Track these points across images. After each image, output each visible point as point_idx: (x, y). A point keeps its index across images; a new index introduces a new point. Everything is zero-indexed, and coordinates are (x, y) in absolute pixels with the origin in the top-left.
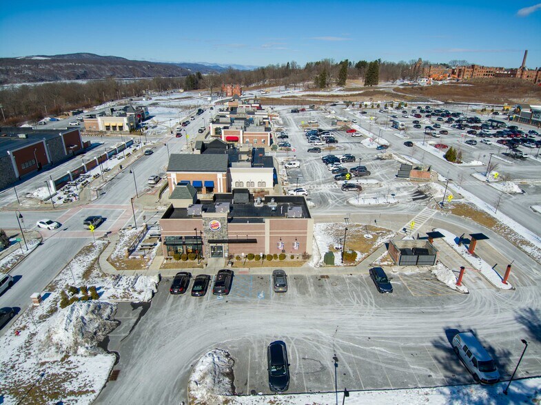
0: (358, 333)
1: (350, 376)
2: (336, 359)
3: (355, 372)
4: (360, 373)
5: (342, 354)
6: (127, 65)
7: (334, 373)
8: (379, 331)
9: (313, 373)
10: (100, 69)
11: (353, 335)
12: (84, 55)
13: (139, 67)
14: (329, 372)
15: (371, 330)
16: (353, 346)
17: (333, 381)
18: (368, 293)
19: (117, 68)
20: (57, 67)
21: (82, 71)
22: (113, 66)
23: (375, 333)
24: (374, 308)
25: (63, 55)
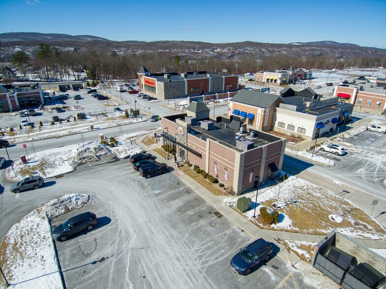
0: (147, 265)
1: (83, 276)
2: (103, 259)
3: (90, 278)
4: (90, 283)
5: (111, 262)
6: (355, 50)
7: (84, 264)
8: (160, 282)
9: (80, 250)
10: (332, 52)
11: (143, 262)
12: (327, 42)
13: (364, 51)
14: (84, 260)
15: (159, 274)
16: (125, 268)
17: (73, 267)
18: (222, 255)
19: (346, 52)
20: (303, 50)
21: (319, 53)
22: (343, 50)
23: (155, 279)
24: (199, 267)
25: (313, 43)
